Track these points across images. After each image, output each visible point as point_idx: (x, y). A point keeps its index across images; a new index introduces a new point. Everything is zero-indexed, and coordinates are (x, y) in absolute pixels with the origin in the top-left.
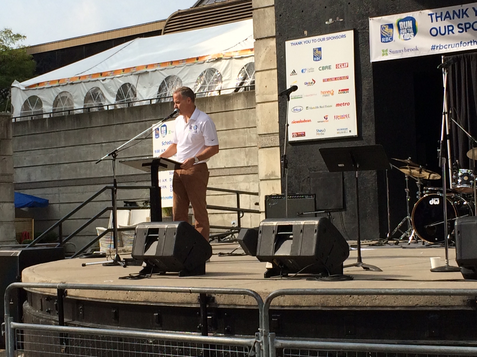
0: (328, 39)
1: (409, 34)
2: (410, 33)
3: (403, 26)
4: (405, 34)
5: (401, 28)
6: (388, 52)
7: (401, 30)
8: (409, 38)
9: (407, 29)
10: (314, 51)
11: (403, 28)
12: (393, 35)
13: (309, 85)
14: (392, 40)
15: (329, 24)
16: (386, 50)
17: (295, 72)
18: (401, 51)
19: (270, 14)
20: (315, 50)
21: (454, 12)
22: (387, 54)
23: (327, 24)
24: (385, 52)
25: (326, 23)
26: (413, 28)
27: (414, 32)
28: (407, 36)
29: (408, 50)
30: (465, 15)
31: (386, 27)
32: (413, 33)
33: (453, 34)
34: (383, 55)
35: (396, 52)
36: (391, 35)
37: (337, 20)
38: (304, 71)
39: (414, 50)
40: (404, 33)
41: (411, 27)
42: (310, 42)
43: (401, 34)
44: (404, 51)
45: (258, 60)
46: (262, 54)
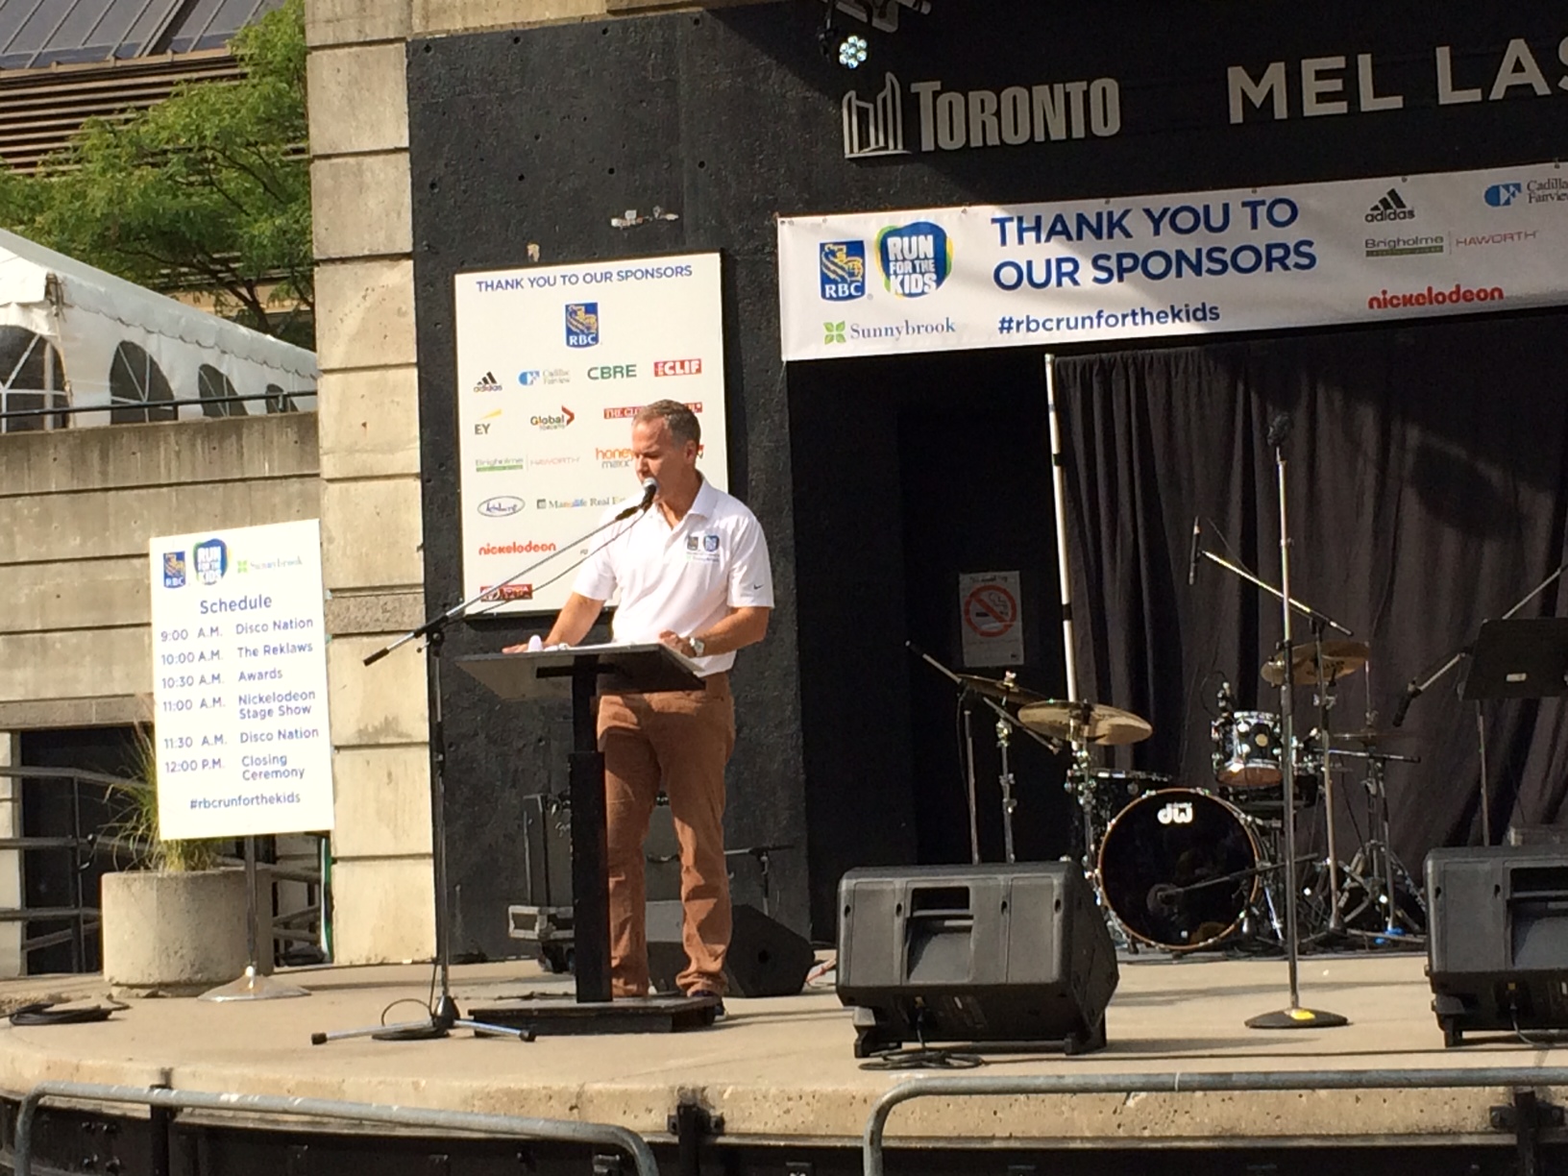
0: (624, 276)
1: (920, 276)
2: (923, 274)
3: (902, 251)
4: (907, 277)
5: (892, 257)
6: (847, 332)
7: (891, 264)
8: (920, 291)
9: (912, 261)
10: (571, 312)
11: (900, 257)
12: (863, 277)
13: (548, 428)
14: (863, 293)
15: (626, 228)
16: (838, 326)
17: (493, 381)
18: (895, 331)
19: (382, 176)
20: (575, 312)
21: (1081, 220)
22: (841, 338)
23: (617, 228)
24: (834, 331)
25: (615, 222)
26: (935, 258)
27: (936, 272)
28: (914, 282)
29: (919, 328)
30: (1117, 231)
31: (841, 250)
32: (934, 277)
33: (1077, 287)
34: (829, 339)
35: (877, 333)
36: (859, 278)
37: (656, 215)
38: (529, 378)
39: (940, 328)
40: (904, 274)
41: (931, 255)
42: (552, 282)
43: (892, 277)
44: (904, 331)
45: (334, 331)
46: (347, 311)
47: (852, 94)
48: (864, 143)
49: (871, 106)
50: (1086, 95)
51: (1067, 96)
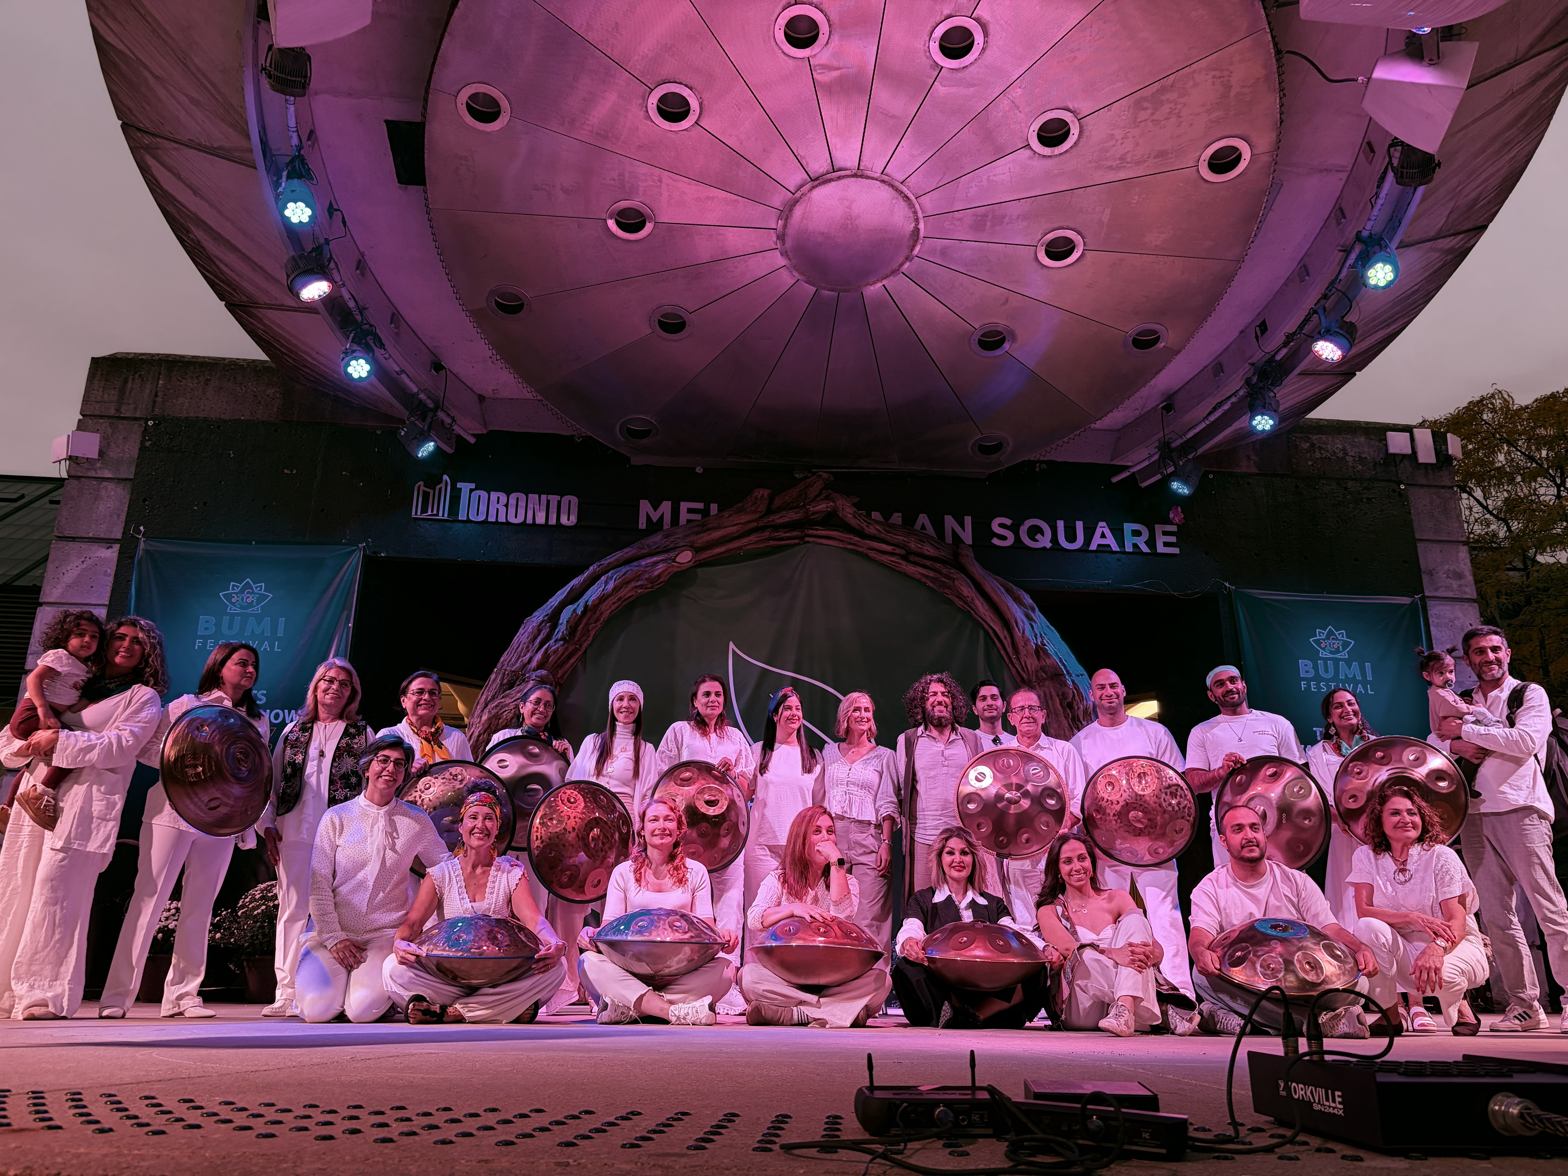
19: (112, 491)
45: (56, 579)
46: (69, 568)
47: (421, 483)
48: (424, 510)
49: (431, 492)
50: (559, 503)
51: (548, 502)
